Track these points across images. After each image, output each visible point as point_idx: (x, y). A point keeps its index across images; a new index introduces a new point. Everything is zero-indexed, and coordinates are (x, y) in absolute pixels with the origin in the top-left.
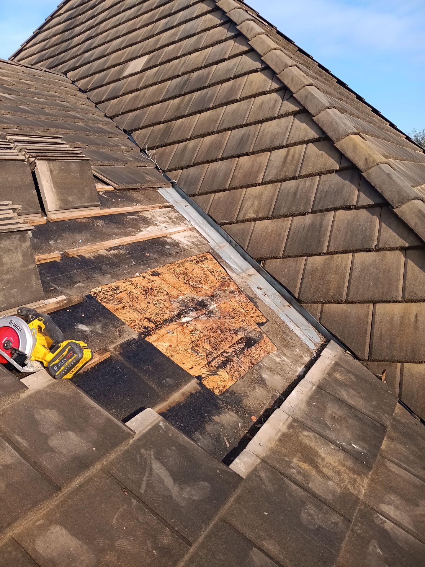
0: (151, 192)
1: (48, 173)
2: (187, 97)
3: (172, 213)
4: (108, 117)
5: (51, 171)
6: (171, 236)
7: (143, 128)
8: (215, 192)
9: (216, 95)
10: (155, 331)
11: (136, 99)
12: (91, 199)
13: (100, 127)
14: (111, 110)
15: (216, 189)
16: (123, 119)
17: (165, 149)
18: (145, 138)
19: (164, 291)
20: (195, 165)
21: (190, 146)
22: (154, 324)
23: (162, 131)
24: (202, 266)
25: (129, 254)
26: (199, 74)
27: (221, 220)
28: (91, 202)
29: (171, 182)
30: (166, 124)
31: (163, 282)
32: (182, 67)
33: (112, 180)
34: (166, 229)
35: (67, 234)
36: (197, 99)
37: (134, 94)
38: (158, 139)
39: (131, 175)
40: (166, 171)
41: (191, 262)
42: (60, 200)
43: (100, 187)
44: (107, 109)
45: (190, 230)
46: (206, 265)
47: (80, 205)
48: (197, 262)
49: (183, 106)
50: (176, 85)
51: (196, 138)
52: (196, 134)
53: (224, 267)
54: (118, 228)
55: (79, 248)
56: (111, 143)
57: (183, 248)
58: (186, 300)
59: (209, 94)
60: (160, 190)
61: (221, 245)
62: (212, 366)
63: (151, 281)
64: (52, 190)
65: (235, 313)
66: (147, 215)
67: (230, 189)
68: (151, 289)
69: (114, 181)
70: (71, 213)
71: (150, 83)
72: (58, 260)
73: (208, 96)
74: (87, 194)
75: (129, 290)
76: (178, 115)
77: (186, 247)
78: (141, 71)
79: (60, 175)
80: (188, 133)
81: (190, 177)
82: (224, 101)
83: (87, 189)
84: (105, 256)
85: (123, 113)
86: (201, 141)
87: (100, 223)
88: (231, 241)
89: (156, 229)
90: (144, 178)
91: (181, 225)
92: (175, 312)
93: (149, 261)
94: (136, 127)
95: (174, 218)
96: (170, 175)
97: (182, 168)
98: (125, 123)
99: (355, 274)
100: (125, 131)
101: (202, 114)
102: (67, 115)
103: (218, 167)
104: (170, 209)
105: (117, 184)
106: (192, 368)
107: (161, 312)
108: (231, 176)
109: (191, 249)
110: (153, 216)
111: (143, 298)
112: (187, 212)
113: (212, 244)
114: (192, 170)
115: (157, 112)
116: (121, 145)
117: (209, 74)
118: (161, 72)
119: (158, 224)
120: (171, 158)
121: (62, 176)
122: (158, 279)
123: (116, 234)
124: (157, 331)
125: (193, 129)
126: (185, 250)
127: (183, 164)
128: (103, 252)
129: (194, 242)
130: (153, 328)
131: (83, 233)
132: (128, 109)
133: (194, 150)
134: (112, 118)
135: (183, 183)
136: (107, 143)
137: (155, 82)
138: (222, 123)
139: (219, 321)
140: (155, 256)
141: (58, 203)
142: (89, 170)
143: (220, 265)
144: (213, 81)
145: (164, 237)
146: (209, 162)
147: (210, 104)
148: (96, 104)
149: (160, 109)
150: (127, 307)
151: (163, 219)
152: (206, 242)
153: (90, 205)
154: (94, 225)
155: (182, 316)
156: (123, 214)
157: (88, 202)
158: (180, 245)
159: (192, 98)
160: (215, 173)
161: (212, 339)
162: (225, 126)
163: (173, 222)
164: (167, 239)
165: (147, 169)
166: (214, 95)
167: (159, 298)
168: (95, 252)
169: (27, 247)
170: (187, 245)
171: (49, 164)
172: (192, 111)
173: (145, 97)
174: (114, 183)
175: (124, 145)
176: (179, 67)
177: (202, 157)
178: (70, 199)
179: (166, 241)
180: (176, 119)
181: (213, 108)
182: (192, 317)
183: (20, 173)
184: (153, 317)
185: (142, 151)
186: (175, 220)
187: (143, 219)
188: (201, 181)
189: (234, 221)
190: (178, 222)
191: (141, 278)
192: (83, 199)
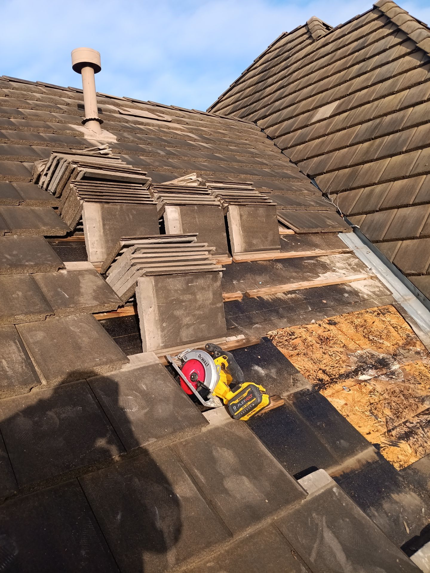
0: (331, 236)
1: (238, 218)
2: (378, 141)
3: (352, 259)
4: (293, 163)
5: (241, 216)
6: (350, 284)
7: (327, 172)
8: (403, 239)
9: (410, 139)
10: (330, 385)
11: (322, 144)
12: (273, 242)
13: (284, 172)
14: (296, 156)
15: (404, 236)
16: (307, 164)
17: (348, 193)
18: (328, 182)
19: (340, 343)
20: (381, 210)
21: (377, 191)
22: (329, 377)
23: (348, 175)
24: (384, 319)
25: (305, 299)
26: (392, 118)
27: (408, 270)
28: (273, 245)
29: (352, 227)
30: (351, 169)
31: (340, 332)
32: (374, 111)
33: (294, 224)
34: (345, 275)
35: (248, 276)
36: (389, 142)
37: (320, 139)
38: (342, 183)
39: (312, 220)
40: (347, 216)
41: (371, 314)
42: (245, 242)
43: (282, 231)
44: (293, 155)
45: (372, 279)
46: (388, 319)
47: (262, 248)
48: (378, 314)
49: (372, 150)
50: (367, 129)
51: (384, 183)
52: (386, 178)
53: (409, 323)
54: (296, 272)
55: (259, 290)
56: (294, 188)
57: (363, 297)
58: (365, 356)
59: (403, 138)
60: (340, 235)
61: (406, 298)
62: (392, 436)
63: (327, 330)
64: (240, 233)
65: (421, 378)
66: (326, 260)
67: (420, 237)
68: (327, 338)
69: (295, 225)
70: (254, 255)
71: (338, 128)
72: (240, 300)
73: (401, 139)
74: (270, 238)
75: (304, 337)
76: (366, 160)
77: (366, 296)
78: (331, 117)
79: (248, 219)
80: (376, 177)
81: (375, 222)
82: (420, 144)
83: (271, 232)
84: (282, 300)
85: (308, 158)
86: (391, 186)
87: (279, 266)
88: (418, 295)
89: (334, 275)
90: (325, 222)
91: (361, 272)
92: (352, 368)
93: (325, 309)
94: (320, 172)
95: (353, 264)
96: (352, 219)
97: (366, 213)
98: (309, 168)
100: (308, 176)
101: (393, 158)
102: (255, 161)
103: (408, 212)
104: (350, 254)
105: (298, 228)
106: (370, 433)
107: (337, 365)
108: (423, 223)
109: (372, 300)
110: (332, 262)
111: (318, 347)
112: (368, 259)
113: (396, 295)
114: (377, 215)
115: (344, 156)
116: (303, 189)
117: (404, 117)
118: (351, 117)
119: (337, 270)
120: (355, 202)
121: (249, 220)
122: (335, 328)
123: (294, 278)
124: (332, 385)
125: (381, 173)
126: (364, 300)
127: (368, 208)
128: (280, 295)
129: (375, 291)
130: (327, 381)
131: (263, 275)
132: (313, 154)
133: (381, 194)
134: (296, 163)
135: (366, 228)
136: (291, 187)
137: (344, 126)
138: (416, 167)
139: (403, 384)
140: (332, 304)
141: (244, 245)
142: (274, 215)
143: (405, 320)
144: (409, 124)
145: (342, 284)
146: (398, 207)
147: (403, 148)
148: (282, 150)
149: (347, 154)
150: (301, 355)
151: (342, 265)
152: (389, 293)
153: (271, 248)
154: (273, 268)
155: (360, 373)
156: (302, 259)
157: (270, 246)
158: (360, 294)
159: (383, 142)
160: (404, 219)
161: (394, 404)
162: (420, 170)
163: (352, 268)
164: (346, 287)
165: (328, 213)
166: (408, 138)
167: (335, 349)
168: (273, 294)
169: (217, 286)
170: (368, 295)
171: (240, 209)
172: (382, 155)
173: (332, 142)
174: (295, 227)
175: (306, 190)
176: (371, 111)
177: (390, 202)
178: (254, 242)
179: (345, 289)
180: (363, 163)
181: (406, 152)
182: (371, 375)
183: (214, 217)
184: (328, 369)
185: (325, 195)
186: (355, 267)
187: (321, 264)
188: (387, 227)
189: (425, 272)
190: (358, 269)
191: (317, 325)
192: (266, 242)
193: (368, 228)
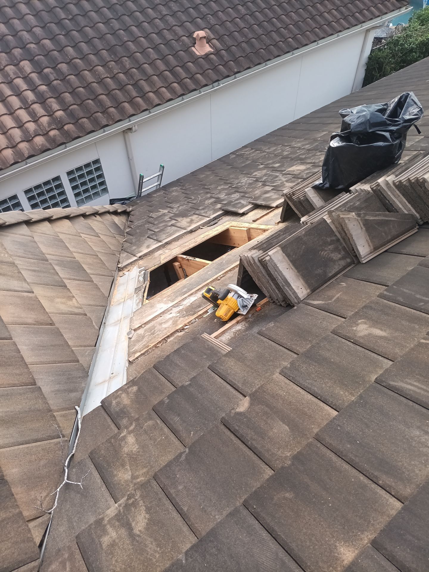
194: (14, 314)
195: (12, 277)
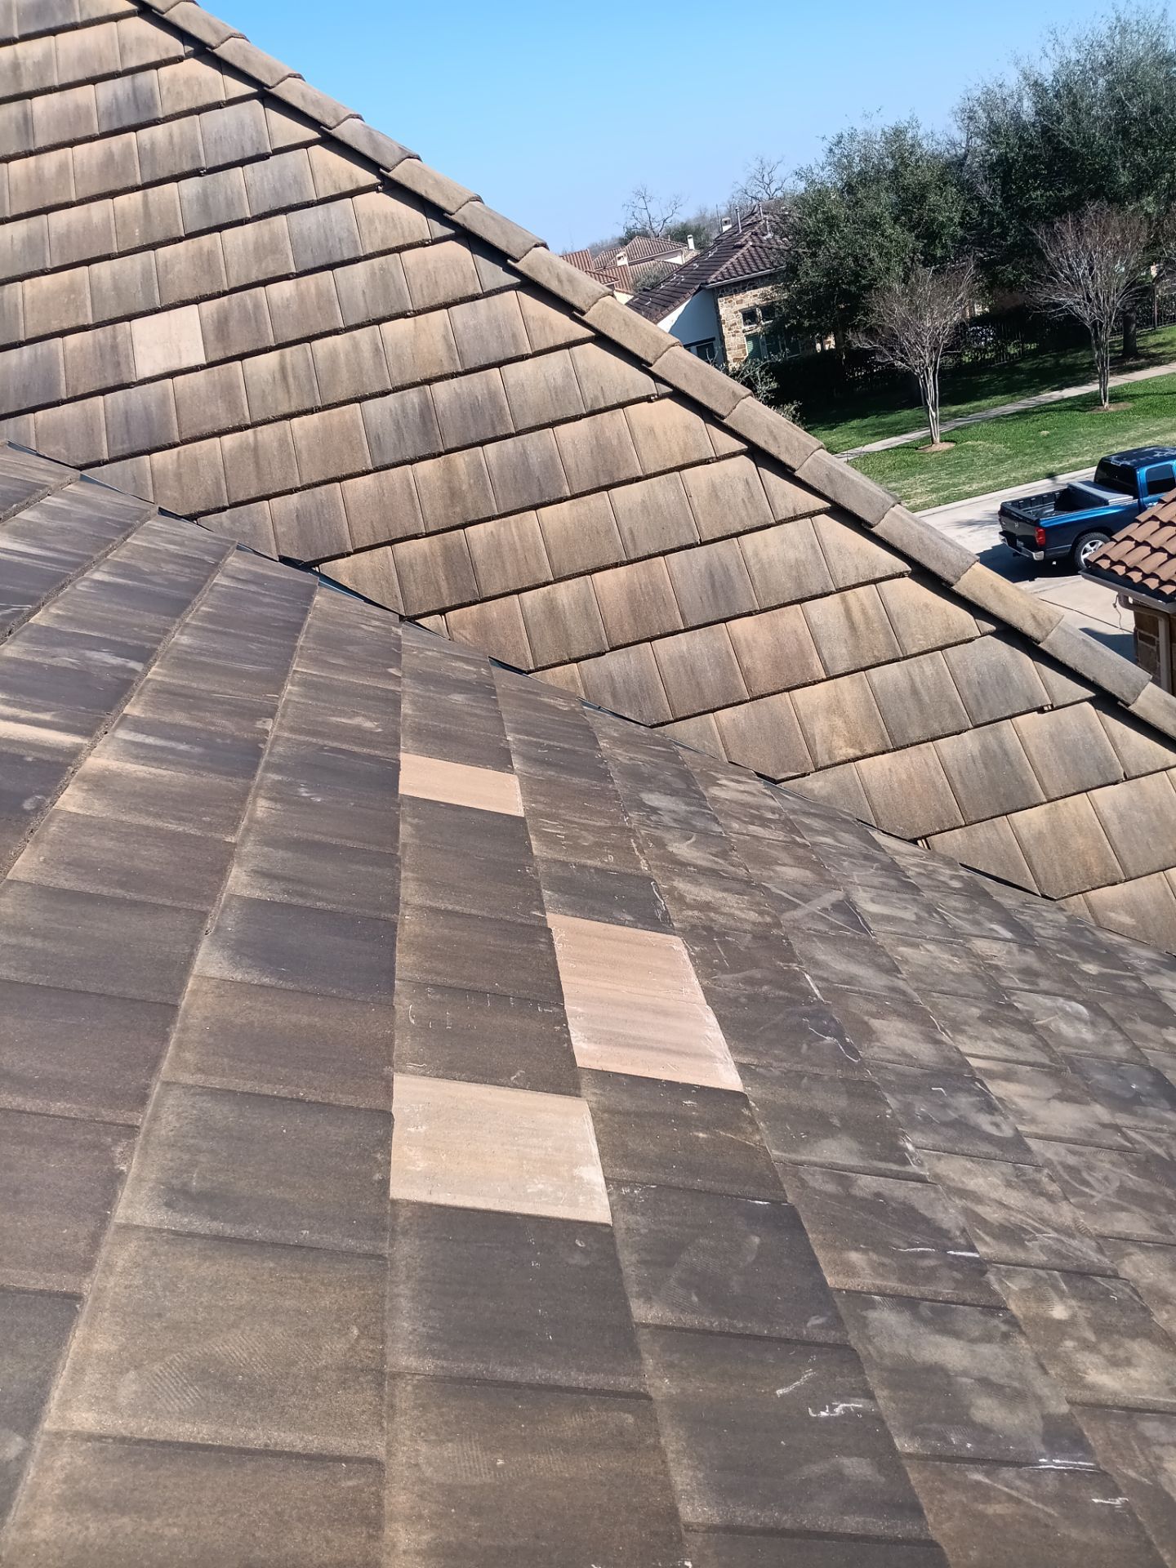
7: (358, 550)
8: (714, 710)
9: (558, 462)
16: (246, 521)
18: (387, 583)
20: (614, 647)
21: (565, 600)
26: (458, 394)
27: (779, 772)
30: (436, 539)
32: (376, 365)
36: (500, 467)
44: (151, 488)
49: (464, 487)
50: (396, 421)
51: (570, 578)
52: (564, 568)
59: (532, 457)
67: (755, 697)
71: (281, 405)
73: (532, 461)
80: (541, 568)
81: (618, 679)
82: (602, 479)
85: (234, 504)
86: (592, 586)
97: (577, 660)
98: (272, 537)
99: (1115, 829)
100: (288, 562)
103: (685, 648)
108: (737, 668)
114: (613, 662)
115: (378, 500)
117: (491, 392)
118: (300, 370)
120: (524, 634)
125: (543, 554)
127: (573, 652)
133: (586, 609)
135: (608, 697)
137: (303, 403)
138: (633, 539)
146: (649, 640)
147: (557, 487)
148: (78, 468)
149: (380, 493)
159: (479, 464)
160: (688, 665)
162: (646, 544)
166: (551, 458)
173: (292, 451)
177: (626, 627)
180: (464, 524)
181: (576, 495)
188: (661, 688)
193: (614, 695)
194: (755, 641)
195: (857, 647)
